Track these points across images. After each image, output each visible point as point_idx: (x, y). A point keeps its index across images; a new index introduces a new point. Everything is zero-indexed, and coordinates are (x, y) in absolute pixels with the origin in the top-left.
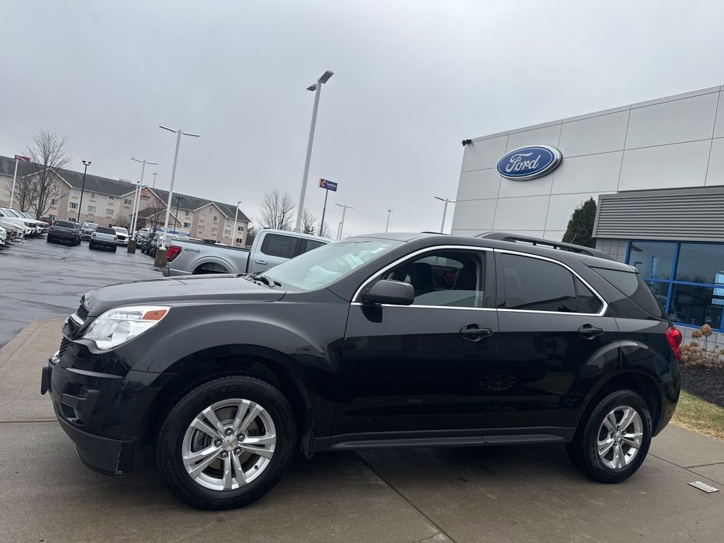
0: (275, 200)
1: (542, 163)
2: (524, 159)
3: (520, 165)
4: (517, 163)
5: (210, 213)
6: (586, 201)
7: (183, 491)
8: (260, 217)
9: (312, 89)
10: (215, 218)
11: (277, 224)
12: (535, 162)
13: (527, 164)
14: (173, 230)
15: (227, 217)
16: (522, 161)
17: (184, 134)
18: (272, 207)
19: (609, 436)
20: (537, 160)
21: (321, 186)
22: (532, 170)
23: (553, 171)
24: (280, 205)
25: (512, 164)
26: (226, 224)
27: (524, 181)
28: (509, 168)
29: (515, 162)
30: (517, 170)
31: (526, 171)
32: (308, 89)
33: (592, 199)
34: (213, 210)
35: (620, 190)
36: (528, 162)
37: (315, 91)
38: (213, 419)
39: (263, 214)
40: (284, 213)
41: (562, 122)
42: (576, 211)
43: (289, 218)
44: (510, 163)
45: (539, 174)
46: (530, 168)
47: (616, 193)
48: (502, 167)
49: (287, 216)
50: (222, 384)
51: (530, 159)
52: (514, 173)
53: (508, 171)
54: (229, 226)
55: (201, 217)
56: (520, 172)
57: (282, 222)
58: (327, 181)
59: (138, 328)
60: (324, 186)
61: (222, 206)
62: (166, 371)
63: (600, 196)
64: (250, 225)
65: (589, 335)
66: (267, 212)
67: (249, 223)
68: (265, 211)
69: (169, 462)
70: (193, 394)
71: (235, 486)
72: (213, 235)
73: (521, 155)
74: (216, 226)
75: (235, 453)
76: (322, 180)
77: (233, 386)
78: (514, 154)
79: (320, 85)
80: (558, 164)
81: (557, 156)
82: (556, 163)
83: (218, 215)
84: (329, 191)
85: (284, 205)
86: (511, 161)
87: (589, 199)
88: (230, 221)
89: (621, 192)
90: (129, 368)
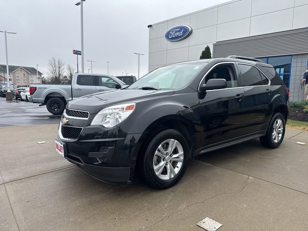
0: (54, 62)
1: (184, 33)
2: (176, 32)
3: (175, 34)
4: (174, 34)
5: (21, 72)
6: (206, 47)
7: (157, 183)
8: (48, 71)
9: (78, 4)
10: (24, 74)
11: (57, 73)
12: (181, 33)
13: (178, 34)
14: (4, 83)
15: (30, 73)
16: (176, 33)
17: (8, 33)
18: (53, 66)
19: (274, 131)
20: (182, 31)
21: (74, 53)
22: (180, 36)
23: (189, 36)
24: (57, 64)
25: (171, 34)
26: (30, 77)
27: (177, 41)
28: (170, 36)
29: (173, 33)
30: (174, 37)
31: (178, 37)
32: (76, 5)
33: (208, 46)
34: (22, 70)
35: (217, 41)
36: (178, 33)
37: (80, 5)
38: (162, 150)
39: (49, 70)
40: (59, 68)
41: (190, 14)
42: (203, 52)
43: (63, 70)
44: (170, 34)
45: (184, 38)
46: (179, 35)
47: (216, 43)
48: (167, 36)
49: (61, 69)
50: (164, 134)
51: (179, 31)
52: (173, 38)
53: (170, 37)
54: (32, 78)
55: (16, 75)
56: (175, 38)
57: (59, 72)
58: (76, 51)
59: (126, 115)
60: (75, 53)
61: (26, 68)
62: (144, 132)
63: (213, 44)
64: (42, 76)
65: (268, 93)
66: (51, 68)
67: (42, 75)
68: (50, 68)
69: (150, 172)
70: (154, 140)
71: (172, 176)
72: (25, 83)
73: (175, 30)
74: (25, 79)
75: (170, 163)
76: (74, 51)
77: (167, 134)
78: (171, 30)
79: (82, 2)
80: (191, 33)
81: (190, 29)
82: (190, 32)
83: (25, 73)
84: (78, 55)
85: (59, 64)
86: (171, 33)
87: (207, 46)
88: (32, 75)
89: (218, 42)
90: (127, 134)
